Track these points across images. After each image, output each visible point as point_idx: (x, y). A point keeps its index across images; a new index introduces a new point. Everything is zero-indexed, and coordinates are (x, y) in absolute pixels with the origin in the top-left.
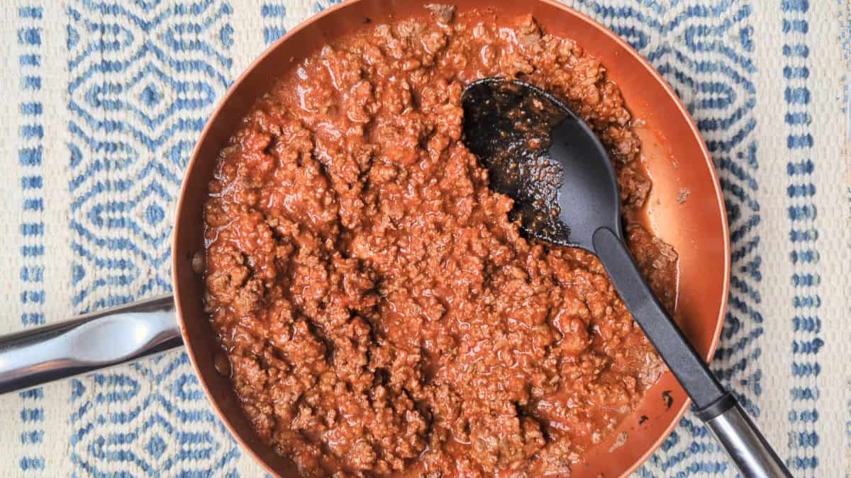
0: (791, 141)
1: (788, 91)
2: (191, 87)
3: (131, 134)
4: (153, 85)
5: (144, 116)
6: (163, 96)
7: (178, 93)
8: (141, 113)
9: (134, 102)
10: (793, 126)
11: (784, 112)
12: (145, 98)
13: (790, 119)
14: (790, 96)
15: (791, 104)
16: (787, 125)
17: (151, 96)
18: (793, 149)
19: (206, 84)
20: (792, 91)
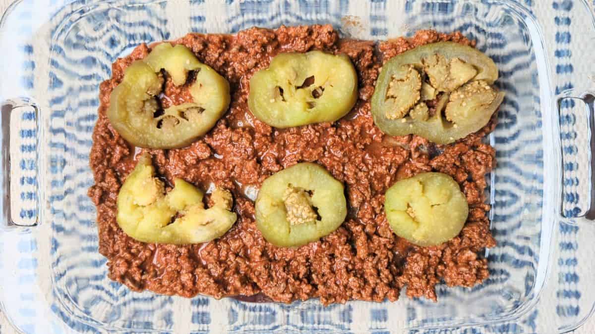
0: (559, 69)
1: (558, 34)
2: (138, 37)
3: (100, 67)
4: (114, 36)
5: (108, 55)
6: (119, 42)
7: (129, 40)
8: (106, 53)
9: (103, 47)
10: (560, 58)
11: (555, 49)
12: (109, 43)
13: (558, 54)
14: (559, 38)
15: (559, 43)
16: (556, 58)
17: (113, 43)
18: (560, 74)
19: (149, 34)
20: (560, 35)
